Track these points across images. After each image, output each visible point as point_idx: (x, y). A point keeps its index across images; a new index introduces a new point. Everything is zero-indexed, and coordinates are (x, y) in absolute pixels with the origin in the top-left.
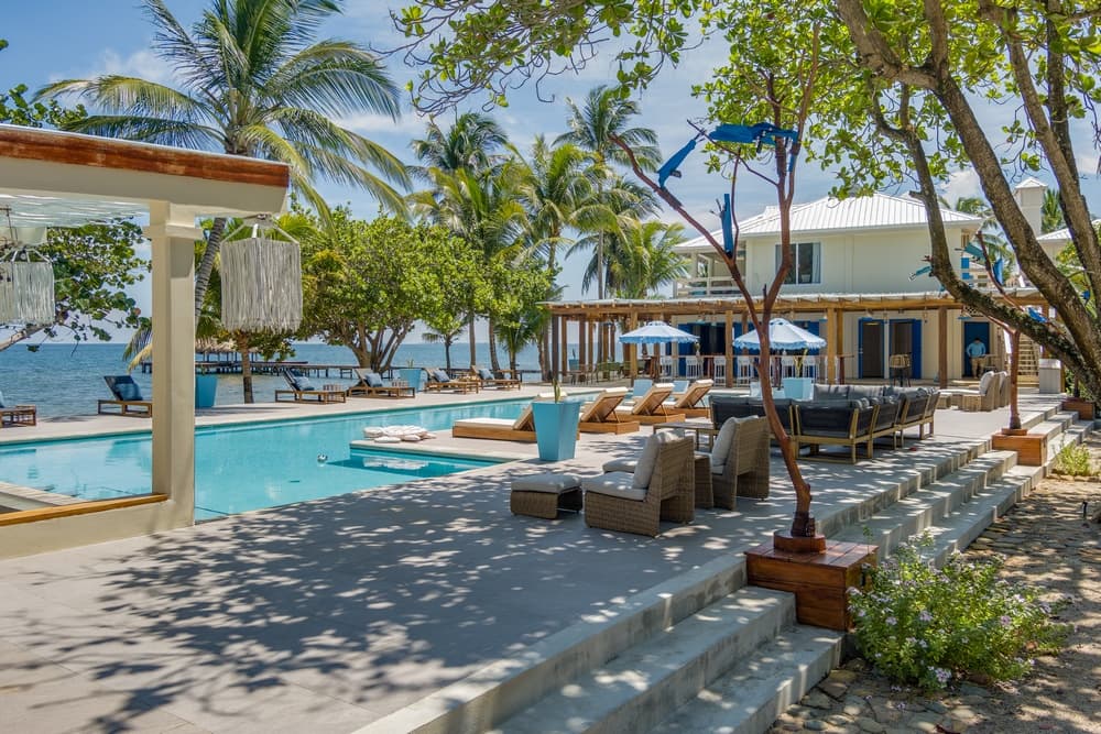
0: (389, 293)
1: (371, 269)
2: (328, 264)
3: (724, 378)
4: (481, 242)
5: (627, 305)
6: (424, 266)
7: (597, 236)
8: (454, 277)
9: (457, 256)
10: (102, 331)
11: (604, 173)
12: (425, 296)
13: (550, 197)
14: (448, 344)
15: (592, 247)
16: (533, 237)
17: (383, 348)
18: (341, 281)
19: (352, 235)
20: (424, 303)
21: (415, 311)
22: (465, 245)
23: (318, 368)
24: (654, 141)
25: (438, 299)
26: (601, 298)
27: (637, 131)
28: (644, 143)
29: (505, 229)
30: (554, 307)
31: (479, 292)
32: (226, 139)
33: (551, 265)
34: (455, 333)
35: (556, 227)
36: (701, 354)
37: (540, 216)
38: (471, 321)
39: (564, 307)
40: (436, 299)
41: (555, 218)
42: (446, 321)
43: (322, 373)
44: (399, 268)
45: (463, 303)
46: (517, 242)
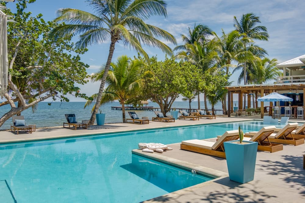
0: (169, 85)
1: (162, 77)
2: (149, 75)
3: (302, 115)
4: (201, 67)
5: (260, 87)
6: (181, 75)
7: (244, 65)
8: (191, 78)
9: (193, 72)
10: (67, 98)
11: (248, 40)
12: (180, 85)
13: (227, 50)
14: (190, 102)
15: (242, 69)
16: (221, 64)
17: (168, 103)
18: (153, 81)
19: (157, 65)
20: (181, 88)
21: (177, 91)
22: (196, 68)
23: (155, 109)
24: (265, 30)
25: (185, 86)
26: (245, 84)
27: (259, 27)
28: (262, 31)
29: (211, 62)
30: (229, 88)
31: (200, 83)
32: (111, 32)
33: (227, 74)
34: (192, 98)
35: (229, 61)
36: (291, 106)
37: (224, 57)
38: (198, 94)
39: (233, 88)
40: (184, 86)
41: (229, 57)
42: (188, 94)
43: (157, 110)
44: (172, 76)
45: (195, 88)
46: (215, 66)
